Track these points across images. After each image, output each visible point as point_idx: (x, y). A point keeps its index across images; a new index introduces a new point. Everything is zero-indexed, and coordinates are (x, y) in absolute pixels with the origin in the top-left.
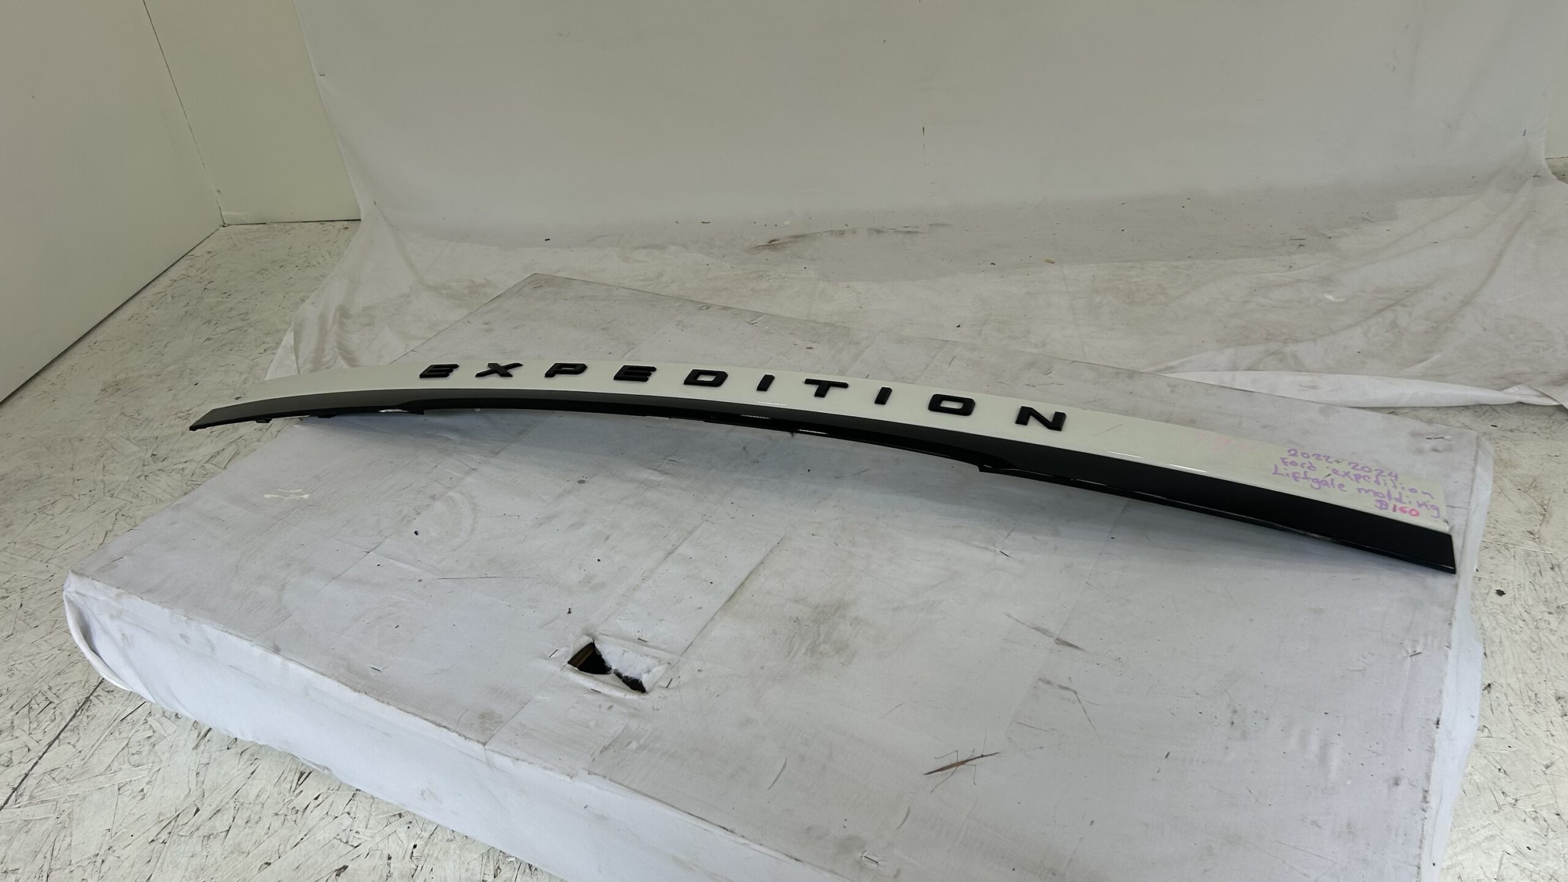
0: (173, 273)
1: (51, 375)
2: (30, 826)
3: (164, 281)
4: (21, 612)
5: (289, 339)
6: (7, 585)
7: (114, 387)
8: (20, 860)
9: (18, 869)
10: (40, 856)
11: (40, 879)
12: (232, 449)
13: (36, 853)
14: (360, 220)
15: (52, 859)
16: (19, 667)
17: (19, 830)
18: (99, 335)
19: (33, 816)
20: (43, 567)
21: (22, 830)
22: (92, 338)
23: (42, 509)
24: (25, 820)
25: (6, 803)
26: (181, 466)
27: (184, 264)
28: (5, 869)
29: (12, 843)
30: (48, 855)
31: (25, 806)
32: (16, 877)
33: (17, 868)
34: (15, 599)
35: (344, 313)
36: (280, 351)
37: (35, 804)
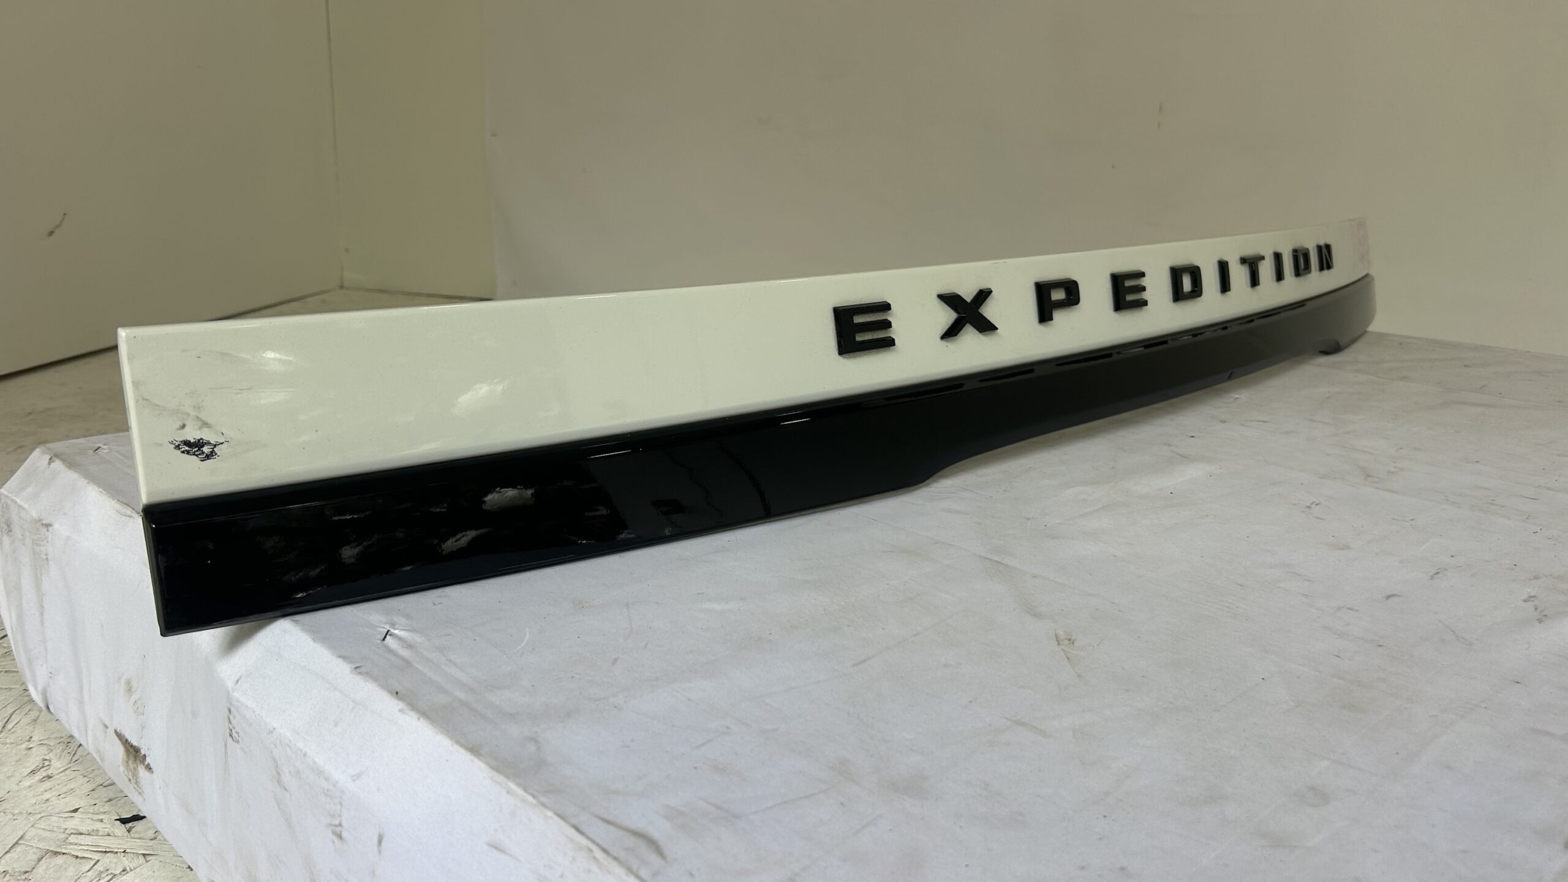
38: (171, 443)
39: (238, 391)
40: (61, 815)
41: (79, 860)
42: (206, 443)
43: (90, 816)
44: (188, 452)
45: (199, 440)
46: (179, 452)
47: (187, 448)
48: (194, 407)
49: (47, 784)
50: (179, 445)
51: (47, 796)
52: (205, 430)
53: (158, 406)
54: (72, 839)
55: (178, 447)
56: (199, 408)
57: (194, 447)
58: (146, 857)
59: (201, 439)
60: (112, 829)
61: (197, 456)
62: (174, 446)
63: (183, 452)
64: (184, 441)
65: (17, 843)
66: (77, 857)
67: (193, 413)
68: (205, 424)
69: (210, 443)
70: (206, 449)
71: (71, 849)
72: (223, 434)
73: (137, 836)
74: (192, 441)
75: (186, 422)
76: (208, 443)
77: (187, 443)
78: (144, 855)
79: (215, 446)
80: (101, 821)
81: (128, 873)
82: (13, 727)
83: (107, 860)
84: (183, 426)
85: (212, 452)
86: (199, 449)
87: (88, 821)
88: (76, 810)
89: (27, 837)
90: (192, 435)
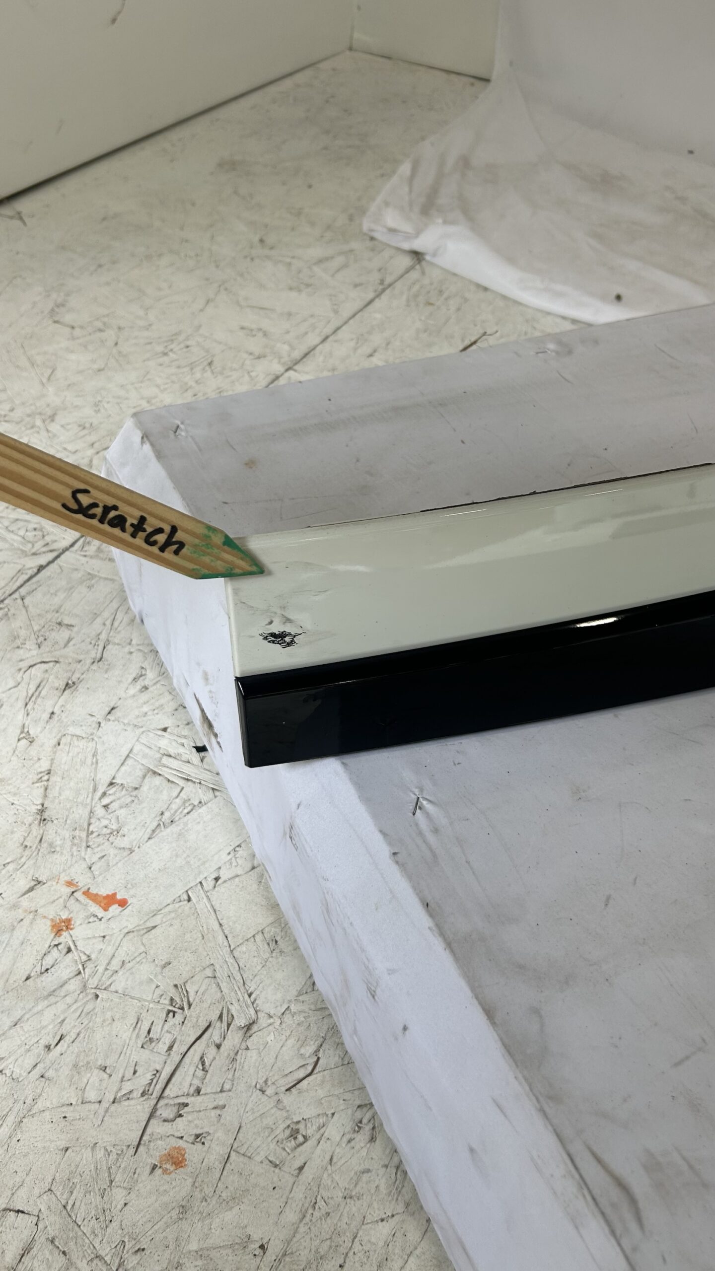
0: (299, 78)
1: (173, 135)
2: (93, 581)
3: (288, 83)
4: (114, 351)
5: (405, 169)
6: (106, 319)
7: (229, 166)
8: (77, 616)
9: (73, 626)
10: (99, 620)
11: (96, 647)
12: (340, 260)
13: (96, 615)
14: (487, 81)
15: (111, 629)
16: (106, 406)
17: (81, 582)
18: (222, 113)
19: (99, 572)
20: (141, 313)
21: (85, 583)
22: (214, 115)
23: (149, 257)
24: (89, 574)
25: (72, 545)
26: (288, 260)
27: (309, 73)
28: (59, 620)
29: (72, 594)
30: (108, 623)
31: (91, 557)
32: (70, 635)
33: (73, 624)
34: (110, 335)
35: (465, 163)
36: (395, 179)
37: (102, 559)
38: (261, 635)
39: (317, 593)
40: (156, 733)
41: (170, 785)
42: (287, 635)
43: (175, 738)
44: (273, 642)
45: (283, 632)
46: (266, 641)
47: (273, 639)
48: (281, 607)
49: (144, 697)
50: (267, 637)
51: (145, 709)
52: (288, 624)
53: (253, 607)
54: (165, 760)
55: (266, 638)
56: (284, 608)
57: (278, 638)
58: (215, 791)
59: (284, 631)
60: (191, 756)
61: (280, 644)
62: (262, 637)
63: (269, 642)
64: (271, 633)
65: (128, 756)
66: (169, 781)
67: (279, 612)
68: (288, 620)
69: (291, 635)
70: (287, 639)
71: (165, 771)
72: (301, 627)
73: (207, 767)
74: (277, 633)
75: (273, 619)
76: (290, 634)
77: (273, 635)
78: (213, 789)
79: (295, 636)
80: (183, 745)
81: (203, 806)
82: (119, 626)
83: (189, 787)
84: (271, 623)
85: (292, 641)
86: (282, 639)
87: (174, 744)
88: (165, 730)
89: (135, 751)
90: (276, 628)
